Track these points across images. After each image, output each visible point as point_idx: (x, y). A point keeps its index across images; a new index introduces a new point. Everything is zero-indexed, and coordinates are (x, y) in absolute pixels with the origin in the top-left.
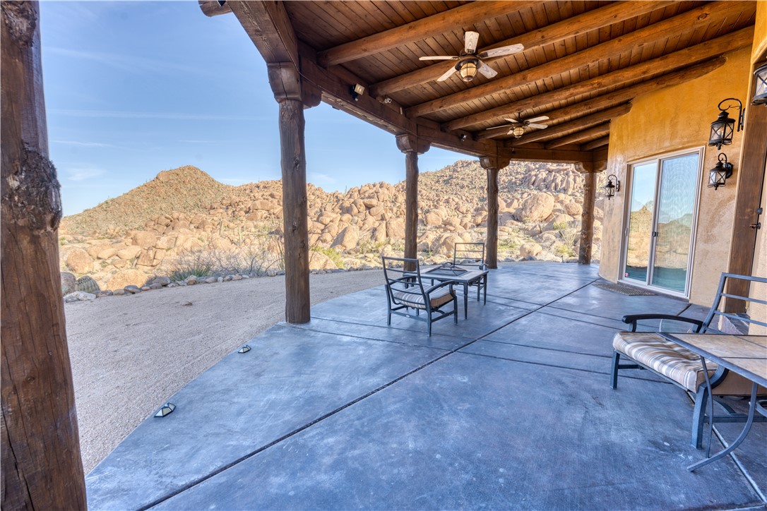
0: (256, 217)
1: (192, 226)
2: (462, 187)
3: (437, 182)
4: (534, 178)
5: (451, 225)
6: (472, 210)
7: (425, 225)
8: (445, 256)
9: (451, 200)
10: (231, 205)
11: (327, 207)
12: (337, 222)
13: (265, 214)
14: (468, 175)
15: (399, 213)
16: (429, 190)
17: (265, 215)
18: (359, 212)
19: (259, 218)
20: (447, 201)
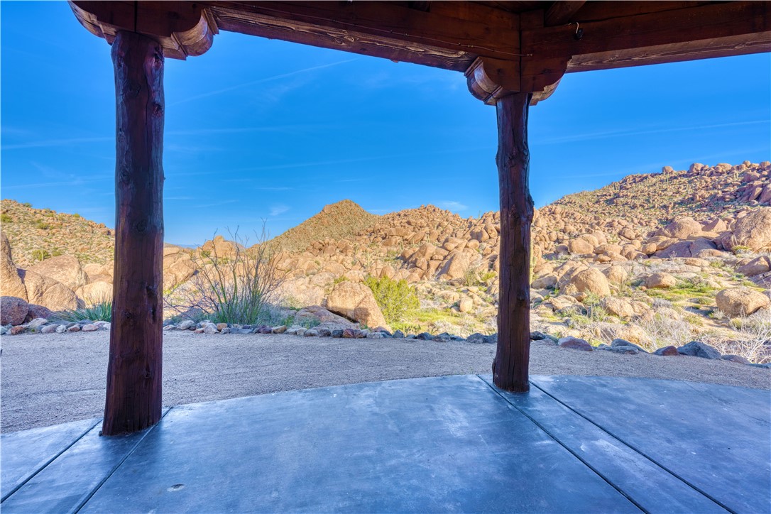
0: (391, 243)
1: (338, 250)
2: (634, 207)
3: (597, 202)
4: (759, 190)
5: (605, 253)
6: (644, 236)
7: (569, 254)
8: (573, 299)
9: (616, 223)
10: (374, 232)
11: (458, 233)
12: (462, 248)
13: (399, 239)
14: (643, 192)
15: (538, 238)
16: (585, 213)
17: (399, 241)
18: (490, 238)
19: (393, 243)
20: (611, 225)
